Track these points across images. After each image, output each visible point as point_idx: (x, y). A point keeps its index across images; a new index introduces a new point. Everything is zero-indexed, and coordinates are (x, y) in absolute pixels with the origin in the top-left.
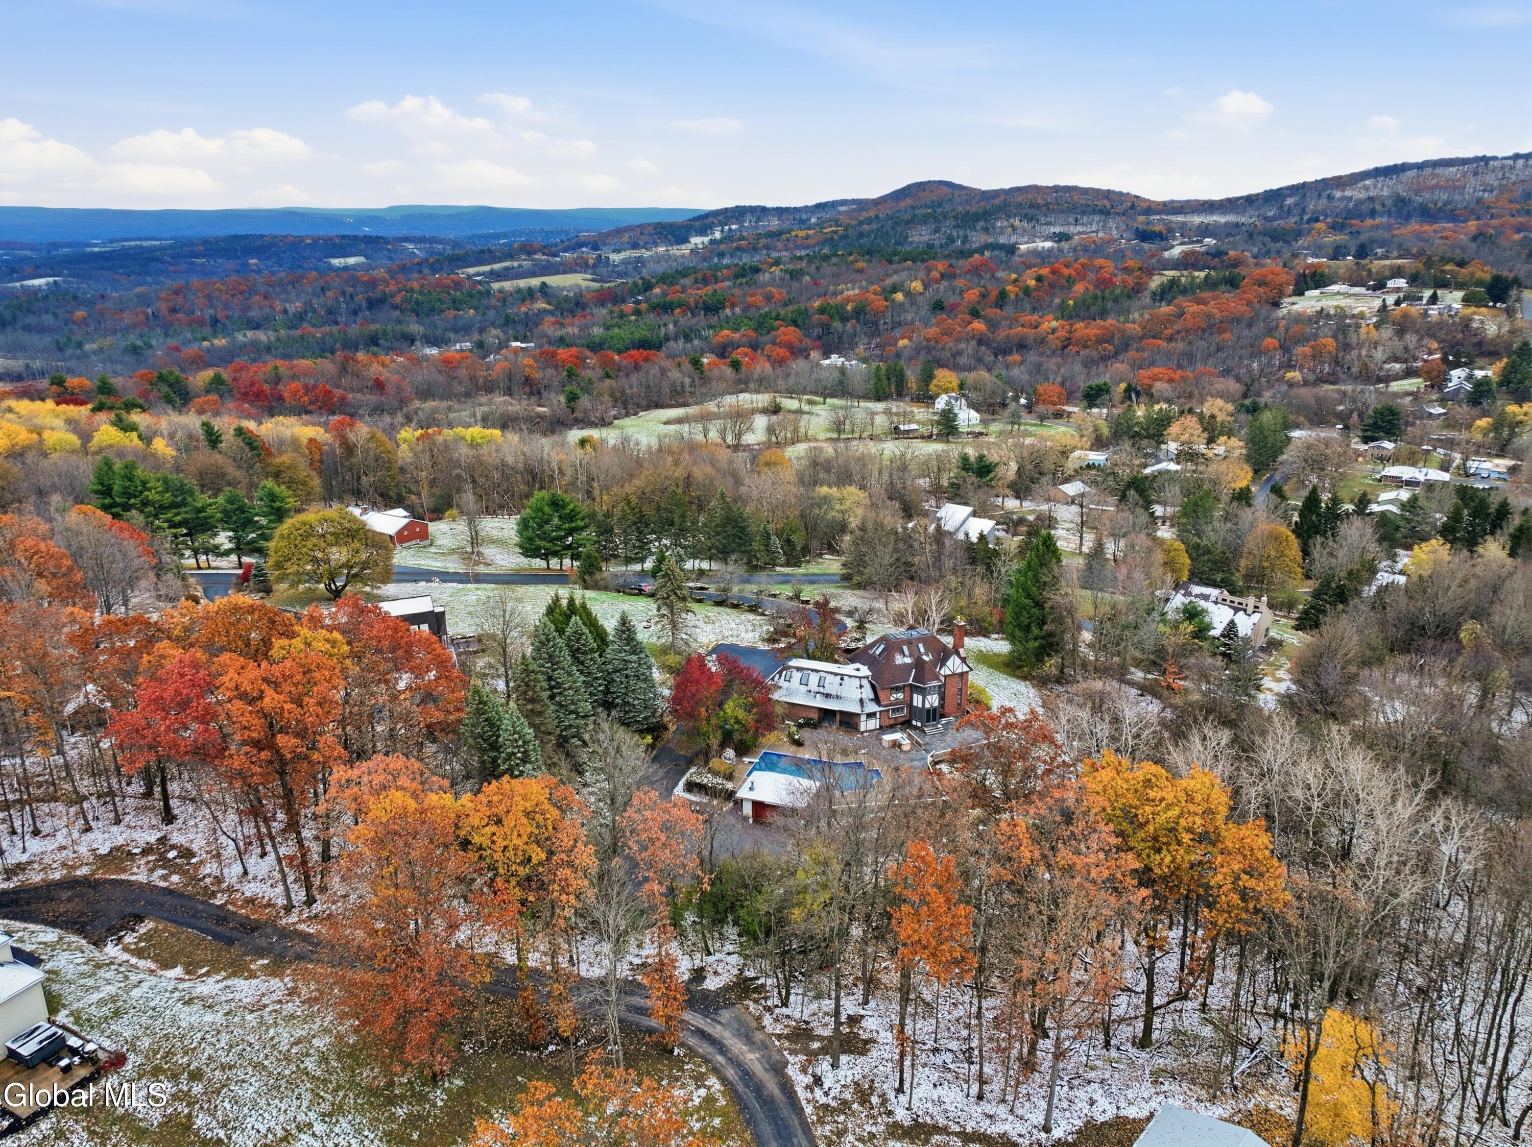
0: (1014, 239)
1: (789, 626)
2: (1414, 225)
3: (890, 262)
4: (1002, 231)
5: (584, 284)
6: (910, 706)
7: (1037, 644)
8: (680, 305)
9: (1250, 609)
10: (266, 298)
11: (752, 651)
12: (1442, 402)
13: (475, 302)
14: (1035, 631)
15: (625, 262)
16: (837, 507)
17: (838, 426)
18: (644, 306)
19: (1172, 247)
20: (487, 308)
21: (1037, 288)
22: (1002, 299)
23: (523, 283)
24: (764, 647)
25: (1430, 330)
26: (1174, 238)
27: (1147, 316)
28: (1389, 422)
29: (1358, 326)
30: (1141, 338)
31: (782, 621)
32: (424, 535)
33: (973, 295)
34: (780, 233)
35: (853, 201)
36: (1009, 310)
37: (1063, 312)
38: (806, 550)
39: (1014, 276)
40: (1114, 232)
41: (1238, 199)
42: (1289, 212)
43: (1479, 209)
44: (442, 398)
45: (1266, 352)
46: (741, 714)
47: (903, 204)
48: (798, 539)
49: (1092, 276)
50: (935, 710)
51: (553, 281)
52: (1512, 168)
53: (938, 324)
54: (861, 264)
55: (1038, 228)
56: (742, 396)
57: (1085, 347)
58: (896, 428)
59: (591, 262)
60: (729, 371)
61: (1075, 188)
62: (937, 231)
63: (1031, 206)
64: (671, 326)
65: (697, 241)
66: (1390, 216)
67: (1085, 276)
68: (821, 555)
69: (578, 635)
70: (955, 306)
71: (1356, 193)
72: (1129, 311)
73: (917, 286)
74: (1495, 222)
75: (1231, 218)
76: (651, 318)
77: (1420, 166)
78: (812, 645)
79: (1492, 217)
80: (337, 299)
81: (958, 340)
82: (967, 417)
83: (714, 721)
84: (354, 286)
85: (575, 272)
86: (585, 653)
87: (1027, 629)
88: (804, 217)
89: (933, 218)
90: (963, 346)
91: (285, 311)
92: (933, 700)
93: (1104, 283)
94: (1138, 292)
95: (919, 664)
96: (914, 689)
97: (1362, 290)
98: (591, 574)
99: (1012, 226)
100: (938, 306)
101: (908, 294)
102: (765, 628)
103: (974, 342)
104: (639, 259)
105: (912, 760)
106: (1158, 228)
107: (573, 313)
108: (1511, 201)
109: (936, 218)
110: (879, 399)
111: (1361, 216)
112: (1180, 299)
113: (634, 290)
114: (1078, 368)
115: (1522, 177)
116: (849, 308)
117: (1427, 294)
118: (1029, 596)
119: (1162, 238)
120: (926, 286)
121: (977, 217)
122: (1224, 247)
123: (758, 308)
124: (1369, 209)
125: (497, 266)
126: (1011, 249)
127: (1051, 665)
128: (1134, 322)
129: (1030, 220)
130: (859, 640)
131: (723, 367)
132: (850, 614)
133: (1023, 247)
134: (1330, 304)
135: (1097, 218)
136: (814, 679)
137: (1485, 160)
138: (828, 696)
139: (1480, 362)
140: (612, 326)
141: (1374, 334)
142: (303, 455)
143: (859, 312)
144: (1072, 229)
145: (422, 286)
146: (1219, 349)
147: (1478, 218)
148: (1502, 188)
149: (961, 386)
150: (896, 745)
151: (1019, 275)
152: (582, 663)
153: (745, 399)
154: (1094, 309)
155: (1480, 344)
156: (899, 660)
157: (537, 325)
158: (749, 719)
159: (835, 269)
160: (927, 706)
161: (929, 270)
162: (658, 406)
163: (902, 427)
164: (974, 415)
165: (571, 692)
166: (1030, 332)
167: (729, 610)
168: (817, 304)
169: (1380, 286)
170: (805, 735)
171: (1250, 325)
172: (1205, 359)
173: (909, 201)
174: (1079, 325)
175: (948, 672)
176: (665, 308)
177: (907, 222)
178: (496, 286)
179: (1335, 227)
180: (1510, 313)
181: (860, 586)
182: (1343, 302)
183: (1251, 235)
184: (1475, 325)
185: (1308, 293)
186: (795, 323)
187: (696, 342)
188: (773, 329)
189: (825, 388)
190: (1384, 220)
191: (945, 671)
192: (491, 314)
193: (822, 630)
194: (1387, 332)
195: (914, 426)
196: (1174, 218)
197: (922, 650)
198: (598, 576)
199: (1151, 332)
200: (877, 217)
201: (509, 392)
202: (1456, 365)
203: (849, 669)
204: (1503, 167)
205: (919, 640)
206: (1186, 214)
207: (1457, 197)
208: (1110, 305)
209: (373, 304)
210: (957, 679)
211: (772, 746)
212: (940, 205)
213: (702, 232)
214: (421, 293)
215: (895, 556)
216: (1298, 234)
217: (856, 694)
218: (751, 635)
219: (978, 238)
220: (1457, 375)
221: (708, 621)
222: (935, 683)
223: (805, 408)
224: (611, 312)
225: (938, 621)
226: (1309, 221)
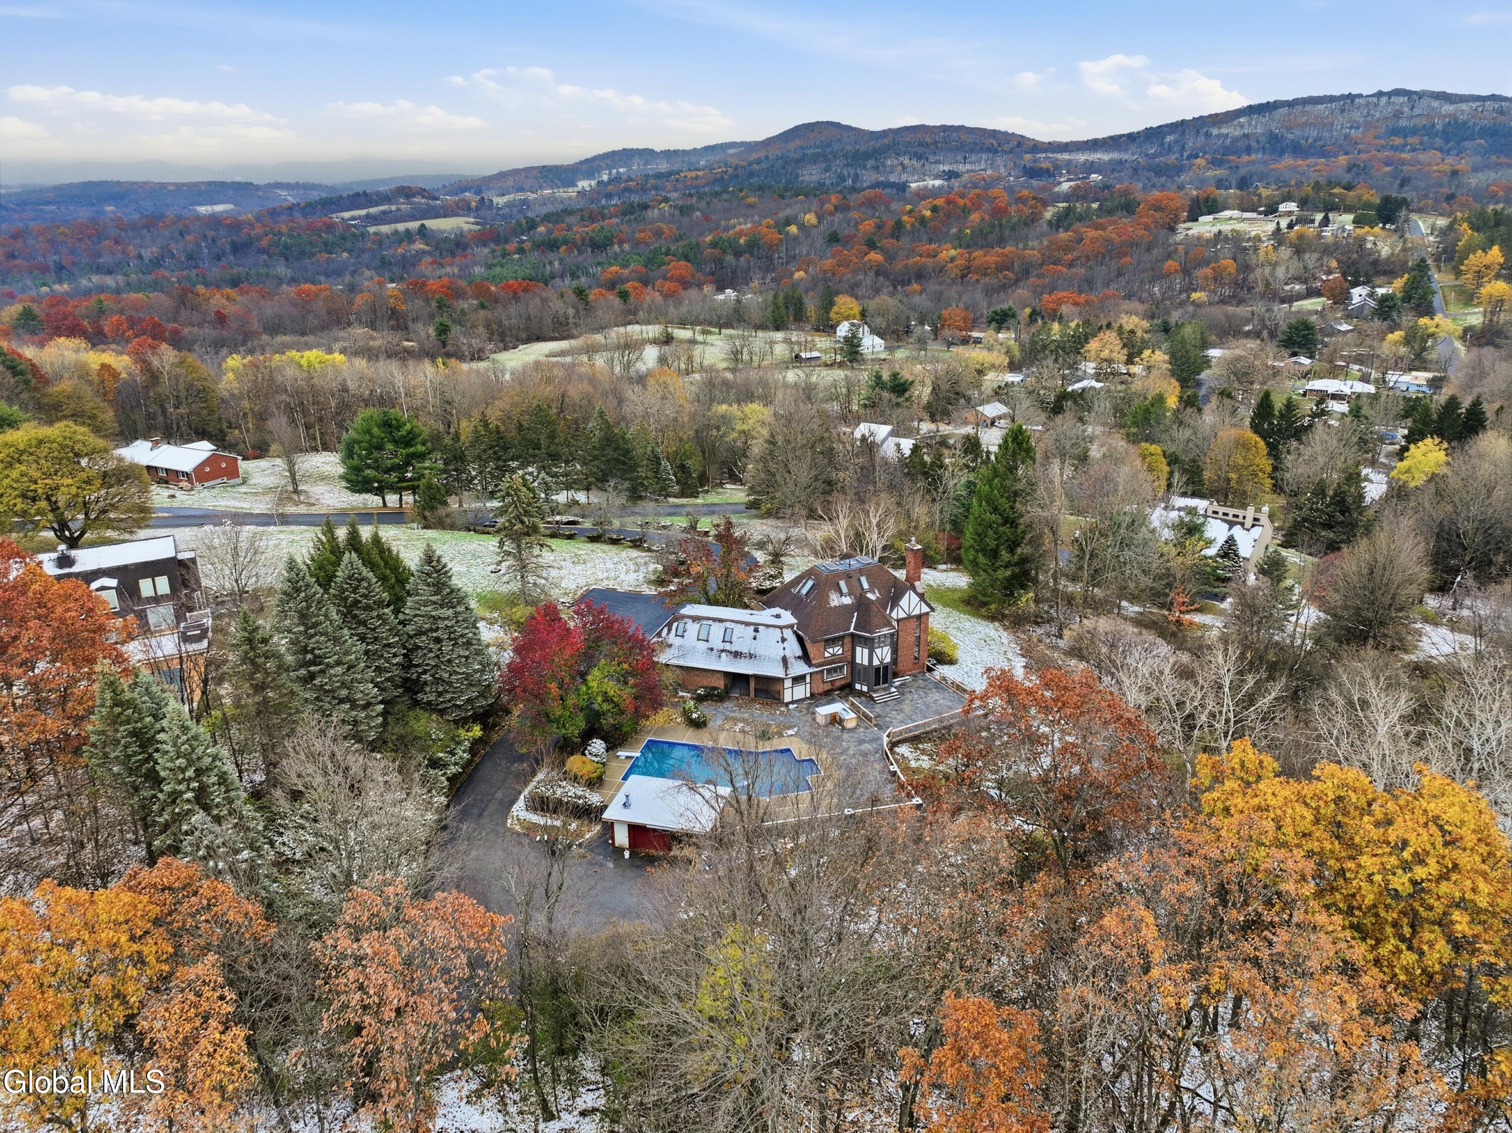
0: (904, 177)
1: (682, 563)
2: (1288, 161)
3: (782, 197)
4: (892, 170)
5: (466, 227)
6: (852, 663)
7: (1008, 573)
8: (566, 242)
9: (1249, 522)
10: (117, 242)
11: (633, 597)
12: (1349, 317)
13: (348, 245)
14: (1005, 555)
15: (509, 205)
16: (738, 427)
17: (736, 355)
18: (527, 246)
19: (1060, 183)
20: (362, 251)
21: (932, 218)
22: (898, 229)
23: (401, 227)
24: (649, 591)
25: (1327, 250)
26: (1061, 175)
27: (1045, 243)
28: (1304, 336)
29: (1256, 249)
30: (1042, 265)
31: (672, 557)
32: (232, 472)
33: (868, 226)
34: (669, 174)
35: (742, 144)
36: (905, 241)
37: (960, 241)
38: (703, 479)
39: (909, 207)
40: (1002, 170)
41: (1121, 136)
42: (1170, 149)
43: (1347, 145)
44: (293, 332)
45: (1166, 276)
46: (611, 688)
47: (792, 145)
48: (694, 464)
49: (986, 206)
50: (886, 668)
51: (432, 224)
52: (1376, 105)
53: (834, 255)
54: (752, 200)
55: (927, 166)
56: (630, 328)
57: (985, 275)
58: (797, 356)
59: (473, 204)
60: (617, 302)
61: (962, 128)
62: (828, 169)
63: (921, 144)
64: (556, 264)
65: (584, 184)
66: (1264, 153)
67: (980, 205)
68: (721, 485)
69: (355, 580)
70: (850, 238)
71: (1232, 131)
72: (1027, 238)
73: (810, 218)
74: (1363, 156)
75: (1115, 155)
76: (534, 257)
77: (1291, 104)
78: (712, 586)
79: (1359, 152)
80: (198, 245)
81: (855, 272)
82: (871, 344)
83: (571, 700)
84: (216, 230)
85: (457, 215)
86: (368, 608)
87: (994, 554)
88: (693, 159)
89: (823, 157)
90: (861, 277)
91: (140, 257)
92: (884, 655)
93: (999, 212)
94: (1033, 221)
95: (862, 604)
96: (856, 640)
97: (1254, 215)
98: (432, 509)
99: (902, 164)
100: (834, 238)
101: (802, 227)
102: (652, 567)
103: (872, 274)
104: (525, 202)
105: (861, 742)
106: (1045, 165)
107: (453, 254)
108: (1376, 137)
109: (825, 157)
110: (778, 329)
111: (1238, 153)
112: (1077, 225)
113: (518, 230)
114: (979, 295)
115: (1385, 113)
116: (742, 241)
117: (1319, 217)
118: (995, 510)
119: (1050, 174)
120: (820, 218)
121: (867, 156)
122: (1111, 181)
123: (647, 244)
124: (1245, 145)
125: (373, 210)
126: (902, 187)
127: (1026, 600)
128: (1033, 249)
129: (920, 157)
130: (773, 577)
131: (611, 297)
132: (761, 545)
133: (913, 185)
134: (1226, 228)
135: (984, 156)
136: (717, 631)
137: (1351, 97)
138: (737, 655)
139: (1378, 280)
140: (495, 266)
141: (1273, 257)
142: (90, 383)
143: (753, 246)
144: (961, 168)
145: (291, 229)
146: (1120, 274)
147: (1346, 154)
148: (1367, 125)
149: (863, 314)
150: (835, 720)
151: (915, 205)
152: (364, 623)
153: (634, 330)
154: (992, 237)
155: (1376, 263)
156: (835, 600)
157: (413, 265)
158: (623, 694)
159: (726, 204)
160: (876, 662)
161: (823, 203)
162: (539, 339)
163: (803, 355)
164: (878, 341)
165: (339, 670)
166: (929, 262)
167: (606, 547)
168: (709, 238)
169: (1271, 210)
170: (707, 710)
171: (1149, 249)
172: (1107, 284)
173: (798, 142)
174: (978, 253)
175: (902, 615)
176: (552, 245)
177: (798, 161)
178: (372, 230)
179: (1215, 163)
180: (1400, 232)
181: (769, 514)
182: (1239, 226)
183: (1135, 170)
184: (1369, 246)
185: (1201, 219)
186: (686, 258)
187: (583, 279)
188: (664, 264)
189: (720, 318)
190: (1260, 156)
191: (898, 614)
192: (366, 257)
193: (726, 563)
194: (1285, 252)
195: (816, 354)
196: (1059, 156)
197: (866, 586)
198: (442, 511)
199: (1050, 259)
200: (767, 157)
201: (372, 326)
202: (1355, 284)
203: (766, 616)
204: (1368, 104)
205: (860, 571)
206: (1071, 152)
207: (1326, 134)
208: (1007, 232)
209: (237, 248)
210: (914, 624)
211: (662, 730)
212: (829, 145)
213: (589, 175)
214: (291, 236)
215: (813, 473)
216: (1179, 170)
217: (778, 652)
218: (632, 576)
219: (869, 177)
220: (1358, 294)
221: (577, 561)
222: (885, 631)
223: (700, 338)
224: (493, 251)
225: (879, 547)
226: (1188, 158)
